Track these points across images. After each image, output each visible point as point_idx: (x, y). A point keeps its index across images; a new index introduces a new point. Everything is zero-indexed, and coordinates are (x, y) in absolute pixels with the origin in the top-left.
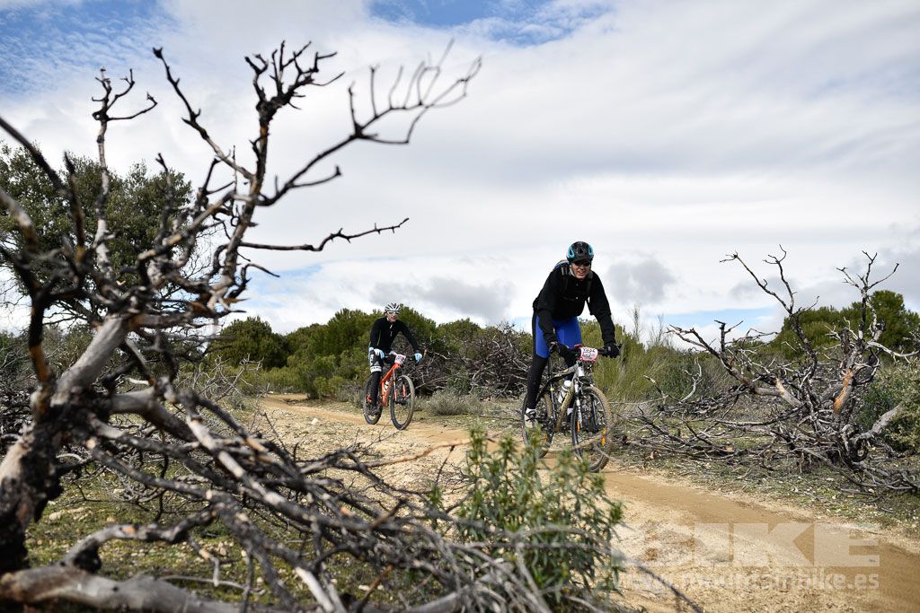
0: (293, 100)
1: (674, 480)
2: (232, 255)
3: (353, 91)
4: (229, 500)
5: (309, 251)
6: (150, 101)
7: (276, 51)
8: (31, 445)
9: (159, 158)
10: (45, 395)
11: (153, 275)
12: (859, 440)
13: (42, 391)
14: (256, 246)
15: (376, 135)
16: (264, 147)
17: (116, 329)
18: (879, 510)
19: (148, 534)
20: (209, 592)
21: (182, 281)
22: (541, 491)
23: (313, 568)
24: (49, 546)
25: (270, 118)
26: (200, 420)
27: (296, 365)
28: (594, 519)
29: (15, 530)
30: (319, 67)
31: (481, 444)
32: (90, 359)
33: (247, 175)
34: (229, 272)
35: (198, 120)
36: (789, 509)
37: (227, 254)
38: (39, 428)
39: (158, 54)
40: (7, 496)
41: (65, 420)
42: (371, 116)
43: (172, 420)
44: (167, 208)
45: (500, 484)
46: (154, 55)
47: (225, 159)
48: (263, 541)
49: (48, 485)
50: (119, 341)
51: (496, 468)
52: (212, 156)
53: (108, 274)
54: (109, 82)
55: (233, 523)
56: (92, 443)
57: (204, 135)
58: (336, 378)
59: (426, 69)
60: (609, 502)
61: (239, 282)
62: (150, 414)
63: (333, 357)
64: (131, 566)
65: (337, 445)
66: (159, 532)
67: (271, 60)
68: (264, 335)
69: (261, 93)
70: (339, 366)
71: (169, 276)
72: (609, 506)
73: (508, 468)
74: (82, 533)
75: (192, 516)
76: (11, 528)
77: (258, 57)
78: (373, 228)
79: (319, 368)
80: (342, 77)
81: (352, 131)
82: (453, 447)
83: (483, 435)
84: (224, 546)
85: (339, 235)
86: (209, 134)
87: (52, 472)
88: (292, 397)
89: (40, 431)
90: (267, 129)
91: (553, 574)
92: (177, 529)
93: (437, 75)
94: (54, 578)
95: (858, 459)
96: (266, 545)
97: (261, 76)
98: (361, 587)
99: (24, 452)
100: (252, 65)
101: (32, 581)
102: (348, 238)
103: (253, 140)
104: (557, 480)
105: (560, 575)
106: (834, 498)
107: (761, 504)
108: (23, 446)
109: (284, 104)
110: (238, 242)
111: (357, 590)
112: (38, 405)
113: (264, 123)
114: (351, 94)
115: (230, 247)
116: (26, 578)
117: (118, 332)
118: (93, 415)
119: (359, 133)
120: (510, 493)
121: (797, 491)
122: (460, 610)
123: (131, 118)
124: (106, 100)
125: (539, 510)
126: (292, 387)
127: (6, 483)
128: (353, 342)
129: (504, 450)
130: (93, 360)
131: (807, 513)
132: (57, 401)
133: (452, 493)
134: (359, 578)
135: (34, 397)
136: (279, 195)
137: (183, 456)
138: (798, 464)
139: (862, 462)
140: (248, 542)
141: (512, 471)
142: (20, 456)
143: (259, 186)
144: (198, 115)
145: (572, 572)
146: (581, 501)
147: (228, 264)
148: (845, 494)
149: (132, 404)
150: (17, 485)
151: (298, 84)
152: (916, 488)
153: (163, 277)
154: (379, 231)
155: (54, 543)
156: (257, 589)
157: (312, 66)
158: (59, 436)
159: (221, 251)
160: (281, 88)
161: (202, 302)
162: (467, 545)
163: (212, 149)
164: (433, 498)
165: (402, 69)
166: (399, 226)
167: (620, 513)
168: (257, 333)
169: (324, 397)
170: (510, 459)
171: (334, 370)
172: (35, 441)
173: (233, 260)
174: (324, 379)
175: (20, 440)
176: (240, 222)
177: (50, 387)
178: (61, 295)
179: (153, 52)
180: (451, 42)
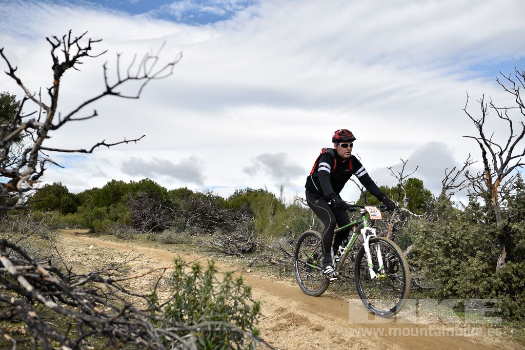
0: (75, 65)
1: (296, 284)
2: (34, 155)
3: (106, 66)
4: (25, 303)
5: (84, 153)
7: (65, 36)
12: (395, 261)
14: (51, 150)
15: (119, 93)
16: (56, 92)
22: (214, 295)
23: (75, 344)
25: (60, 74)
26: (7, 256)
27: (82, 212)
28: (246, 310)
30: (91, 46)
31: (181, 268)
33: (45, 108)
34: (32, 165)
35: (15, 73)
37: (31, 154)
42: (117, 81)
45: (193, 290)
47: (32, 98)
48: (43, 330)
51: (190, 281)
57: (19, 82)
58: (106, 220)
59: (149, 57)
60: (253, 301)
61: (39, 170)
63: (105, 208)
65: (104, 262)
67: (62, 41)
68: (63, 194)
69: (55, 60)
70: (109, 213)
72: (252, 304)
73: (196, 282)
77: (55, 37)
78: (123, 140)
79: (96, 214)
80: (106, 53)
81: (105, 90)
82: (165, 269)
83: (183, 263)
84: (25, 328)
85: (103, 143)
86: (22, 82)
88: (80, 231)
90: (59, 81)
91: (219, 344)
93: (156, 61)
95: (394, 272)
96: (45, 332)
97: (56, 49)
100: (50, 42)
102: (108, 146)
103: (49, 88)
104: (223, 289)
105: (223, 344)
106: (379, 293)
107: (341, 298)
109: (70, 67)
110: (38, 147)
113: (57, 78)
114: (105, 68)
115: (33, 150)
119: (109, 91)
120: (197, 296)
125: (212, 307)
126: (80, 225)
128: (117, 199)
129: (194, 272)
133: (170, 291)
136: (61, 124)
139: (395, 274)
140: (35, 330)
141: (199, 283)
143: (52, 115)
144: (16, 70)
145: (231, 341)
146: (237, 301)
147: (31, 160)
148: (385, 292)
151: (78, 56)
152: (422, 288)
154: (127, 142)
157: (87, 46)
159: (28, 152)
160: (68, 57)
161: (14, 183)
162: (167, 329)
163: (24, 91)
164: (153, 299)
165: (135, 56)
166: (139, 140)
167: (259, 308)
168: (59, 192)
169: (99, 231)
170: (198, 276)
171: (105, 216)
173: (35, 158)
174: (99, 221)
176: (40, 136)
180: (165, 43)
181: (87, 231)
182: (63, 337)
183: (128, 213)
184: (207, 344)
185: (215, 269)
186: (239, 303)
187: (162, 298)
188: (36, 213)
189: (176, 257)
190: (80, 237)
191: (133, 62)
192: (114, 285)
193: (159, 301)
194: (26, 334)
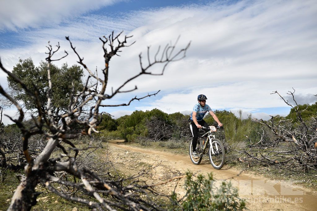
0: (117, 53)
1: (257, 176)
2: (97, 111)
4: (98, 206)
5: (125, 106)
6: (66, 53)
7: (110, 36)
8: (25, 186)
10: (29, 167)
11: (68, 120)
13: (29, 166)
14: (106, 106)
16: (107, 71)
17: (55, 141)
25: (109, 60)
26: (86, 179)
27: (120, 130)
30: (127, 41)
31: (191, 178)
32: (46, 152)
34: (96, 117)
35: (83, 62)
36: (302, 188)
37: (95, 110)
39: (67, 38)
40: (16, 207)
41: (37, 175)
42: (148, 65)
44: (72, 95)
47: (93, 76)
49: (32, 201)
52: (89, 75)
53: (52, 119)
54: (51, 47)
56: (47, 184)
57: (85, 67)
59: (169, 47)
62: (69, 171)
63: (133, 127)
65: (136, 162)
67: (109, 39)
68: (109, 119)
69: (105, 51)
70: (135, 130)
71: (74, 120)
73: (201, 187)
74: (46, 208)
78: (148, 95)
79: (128, 131)
80: (135, 43)
81: (141, 71)
83: (191, 174)
85: (135, 98)
86: (87, 66)
87: (33, 196)
88: (119, 141)
89: (28, 180)
90: (108, 65)
93: (173, 50)
97: (105, 44)
99: (23, 189)
100: (102, 40)
102: (139, 99)
103: (103, 69)
108: (22, 186)
109: (114, 55)
110: (99, 105)
112: (27, 171)
113: (107, 62)
114: (140, 57)
115: (96, 107)
118: (48, 173)
119: (143, 72)
121: (304, 181)
123: (59, 60)
124: (50, 54)
126: (119, 137)
127: (16, 201)
128: (139, 122)
129: (199, 180)
130: (47, 152)
131: (309, 190)
132: (35, 168)
133: (177, 181)
135: (26, 168)
136: (113, 95)
137: (81, 187)
138: (303, 169)
142: (21, 190)
143: (106, 85)
144: (83, 60)
147: (95, 114)
150: (20, 202)
151: (119, 47)
153: (72, 120)
154: (150, 96)
157: (124, 41)
158: (36, 181)
159: (93, 109)
160: (113, 48)
163: (88, 72)
164: (173, 197)
165: (160, 47)
166: (157, 94)
167: (244, 204)
168: (107, 119)
169: (131, 141)
170: (201, 183)
171: (133, 132)
172: (27, 184)
173: (97, 113)
174: (130, 135)
175: (21, 184)
176: (99, 98)
177: (31, 164)
178: (34, 132)
179: (65, 38)
180: (179, 37)
181: (123, 141)
183: (146, 129)
185: (214, 179)
187: (172, 186)
189: (187, 172)
190: (120, 145)
191: (158, 51)
192: (149, 190)
193: (177, 199)
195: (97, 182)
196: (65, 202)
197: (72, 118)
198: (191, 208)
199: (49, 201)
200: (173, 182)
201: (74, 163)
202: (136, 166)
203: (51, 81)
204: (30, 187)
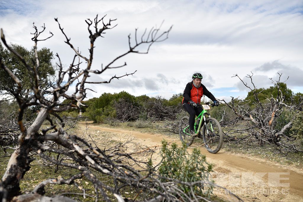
0: (101, 34)
2: (82, 86)
3: (130, 37)
4: (87, 169)
5: (106, 83)
6: (51, 34)
8: (19, 153)
9: (57, 55)
10: (23, 136)
12: (278, 135)
13: (22, 135)
14: (89, 83)
15: (138, 51)
16: (92, 51)
17: (45, 113)
18: (287, 159)
19: (61, 182)
20: (78, 198)
21: (66, 96)
23: (117, 192)
24: (22, 183)
25: (94, 40)
26: (78, 145)
28: (203, 169)
29: (17, 182)
30: (111, 24)
31: (166, 146)
32: (37, 123)
34: (82, 92)
35: (70, 42)
36: (258, 159)
37: (81, 86)
38: (21, 147)
39: (56, 20)
40: (13, 171)
41: (30, 144)
42: (135, 45)
43: (64, 142)
46: (55, 21)
47: (79, 55)
48: (101, 185)
49: (26, 166)
50: (46, 117)
51: (169, 154)
52: (75, 54)
54: (36, 27)
55: (90, 178)
56: (39, 152)
57: (72, 47)
58: (103, 116)
59: (154, 30)
60: (208, 164)
61: (84, 95)
62: (58, 141)
63: (101, 109)
64: (51, 189)
65: (107, 140)
66: (64, 181)
67: (94, 21)
69: (90, 32)
70: (104, 112)
71: (62, 95)
72: (208, 166)
73: (174, 154)
74: (32, 178)
75: (75, 176)
76: (15, 182)
78: (126, 74)
79: (97, 113)
81: (129, 50)
82: (156, 147)
83: (166, 143)
85: (115, 77)
86: (73, 46)
87: (27, 162)
88: (88, 122)
89: (22, 148)
90: (93, 45)
92: (70, 180)
94: (30, 198)
95: (278, 141)
96: (103, 186)
97: (90, 26)
98: (126, 193)
99: (17, 156)
100: (87, 22)
101: (23, 199)
103: (90, 49)
104: (192, 158)
106: (272, 155)
107: (248, 158)
108: (17, 154)
109: (99, 36)
110: (84, 82)
111: (125, 194)
112: (21, 139)
113: (92, 43)
115: (82, 83)
116: (21, 198)
117: (46, 113)
118: (39, 142)
119: (131, 51)
121: (260, 153)
122: (162, 201)
123: (45, 40)
124: (36, 34)
126: (88, 119)
127: (12, 167)
128: (108, 104)
129: (173, 148)
130: (38, 123)
131: (264, 160)
132: (27, 138)
133: (147, 156)
134: (124, 189)
135: (20, 137)
136: (103, 71)
137: (70, 155)
138: (259, 143)
139: (279, 142)
140: (96, 184)
142: (16, 157)
143: (91, 63)
144: (70, 40)
146: (198, 164)
147: (81, 90)
148: (275, 154)
149: (51, 138)
150: (16, 167)
151: (104, 29)
152: (298, 151)
153: (60, 95)
154: (128, 75)
155: (24, 182)
156: (93, 196)
157: (108, 24)
158: (28, 149)
160: (97, 30)
161: (73, 103)
162: (167, 183)
163: (74, 51)
164: (150, 163)
165: (146, 29)
166: (134, 73)
167: (211, 167)
169: (100, 122)
170: (174, 150)
171: (102, 113)
172: (20, 152)
173: (83, 88)
174: (99, 116)
175: (15, 151)
176: (85, 76)
177: (25, 134)
178: (30, 104)
179: (54, 19)
180: (164, 21)
181: (92, 122)
182: (114, 189)
183: (114, 111)
184: (185, 189)
186: (200, 165)
188: (64, 113)
189: (163, 140)
190: (89, 126)
191: (145, 33)
193: (153, 165)
194: (81, 184)
195: (85, 149)
196: (48, 172)
197: (60, 93)
198: (167, 172)
199: (33, 172)
200: (143, 157)
201: (65, 132)
202: (107, 144)
203: (39, 60)
204: (24, 154)
